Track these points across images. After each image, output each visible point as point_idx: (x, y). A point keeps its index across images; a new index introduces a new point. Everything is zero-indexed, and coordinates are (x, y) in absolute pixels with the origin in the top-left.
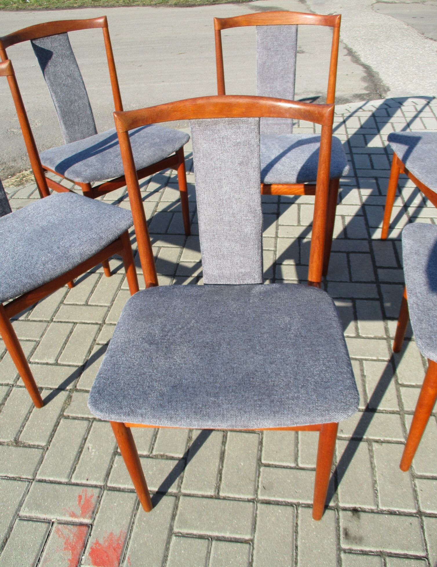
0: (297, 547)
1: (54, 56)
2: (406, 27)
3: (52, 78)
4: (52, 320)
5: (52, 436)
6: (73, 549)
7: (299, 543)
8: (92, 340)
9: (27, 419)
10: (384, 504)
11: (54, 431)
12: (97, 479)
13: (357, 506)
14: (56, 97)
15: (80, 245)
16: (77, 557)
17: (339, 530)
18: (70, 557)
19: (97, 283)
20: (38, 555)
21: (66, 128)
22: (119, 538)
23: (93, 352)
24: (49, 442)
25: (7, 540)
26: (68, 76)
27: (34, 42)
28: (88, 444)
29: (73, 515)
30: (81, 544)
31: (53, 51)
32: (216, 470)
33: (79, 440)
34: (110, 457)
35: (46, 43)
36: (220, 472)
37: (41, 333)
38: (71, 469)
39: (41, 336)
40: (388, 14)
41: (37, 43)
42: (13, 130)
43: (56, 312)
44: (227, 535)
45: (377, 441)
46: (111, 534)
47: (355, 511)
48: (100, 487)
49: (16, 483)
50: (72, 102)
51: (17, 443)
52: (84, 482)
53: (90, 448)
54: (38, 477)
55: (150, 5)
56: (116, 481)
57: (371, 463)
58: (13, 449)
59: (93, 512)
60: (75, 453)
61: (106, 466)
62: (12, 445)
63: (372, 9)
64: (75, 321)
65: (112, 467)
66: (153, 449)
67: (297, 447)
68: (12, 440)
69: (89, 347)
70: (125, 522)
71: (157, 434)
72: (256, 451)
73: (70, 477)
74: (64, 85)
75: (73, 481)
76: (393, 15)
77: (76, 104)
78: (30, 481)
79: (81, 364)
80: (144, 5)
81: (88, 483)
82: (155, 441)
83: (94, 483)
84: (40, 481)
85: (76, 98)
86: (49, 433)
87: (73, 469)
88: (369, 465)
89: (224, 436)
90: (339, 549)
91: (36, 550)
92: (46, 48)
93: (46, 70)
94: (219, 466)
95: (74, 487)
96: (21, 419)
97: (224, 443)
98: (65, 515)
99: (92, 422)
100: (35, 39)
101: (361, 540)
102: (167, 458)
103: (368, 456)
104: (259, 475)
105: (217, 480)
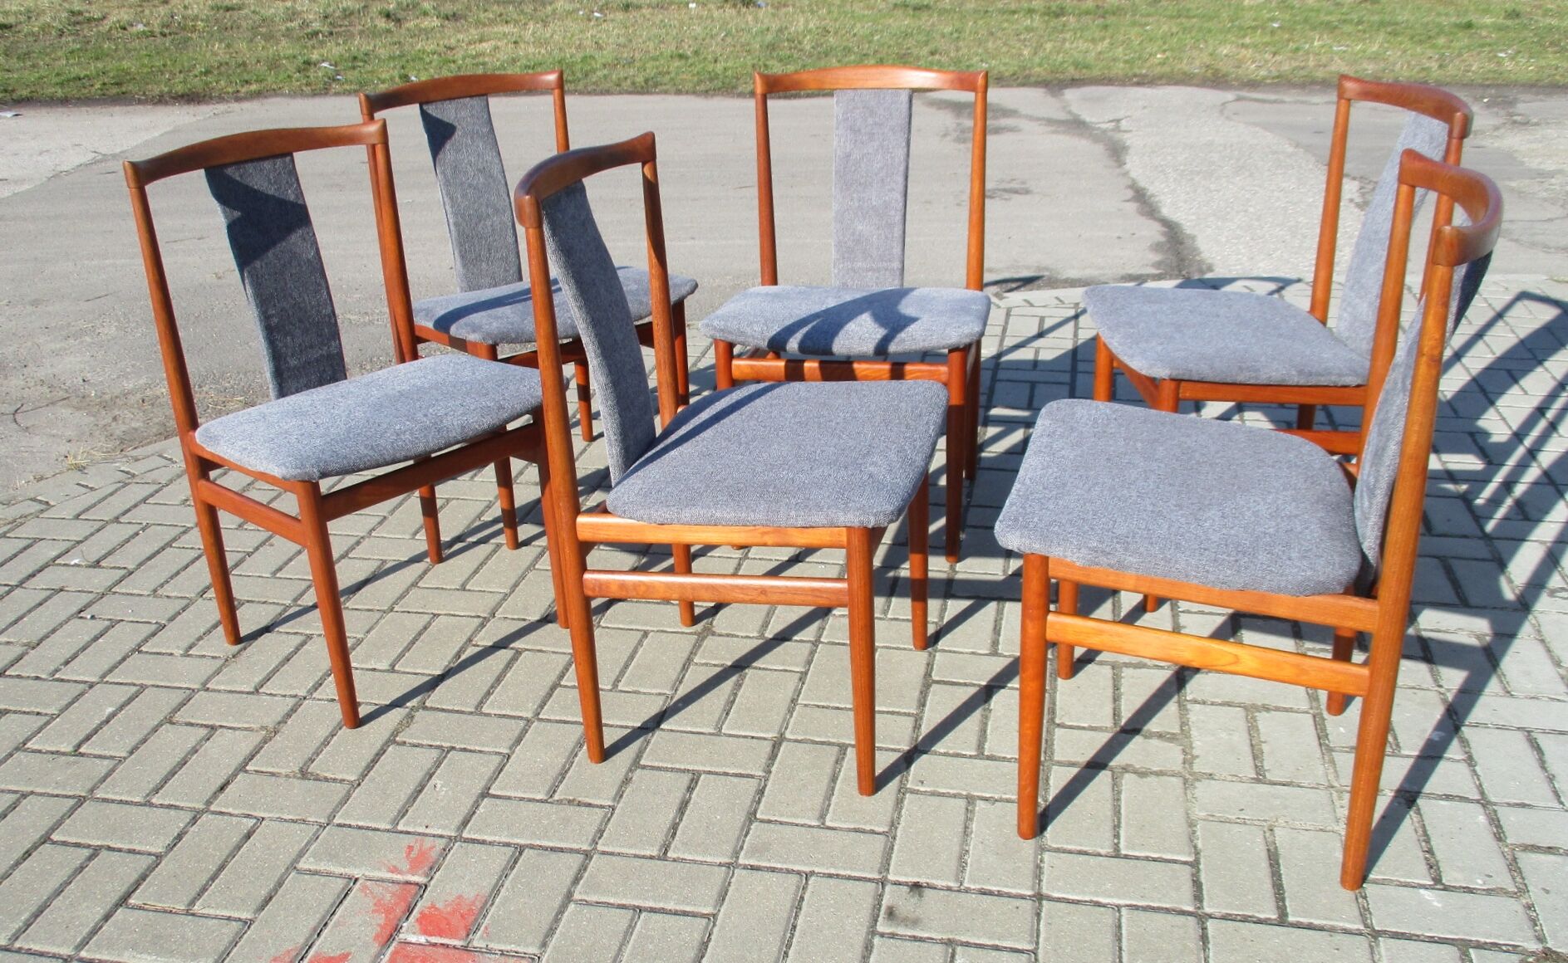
0: (794, 927)
1: (458, 133)
2: (1290, 149)
3: (448, 172)
4: (392, 609)
5: (369, 767)
6: (389, 911)
7: (800, 921)
8: (465, 639)
9: (326, 743)
10: (972, 881)
11: (375, 761)
12: (444, 827)
13: (922, 880)
14: (452, 207)
15: (464, 414)
16: (395, 922)
17: (879, 910)
18: (382, 922)
19: (488, 558)
20: (324, 917)
21: (464, 266)
22: (473, 903)
23: (463, 657)
24: (364, 776)
25: (271, 898)
26: (479, 170)
27: (425, 107)
28: (434, 780)
29: (394, 870)
30: (403, 906)
31: (456, 124)
32: (668, 824)
33: (420, 775)
34: (474, 799)
35: (445, 111)
36: (674, 827)
37: (368, 627)
38: (399, 812)
39: (368, 632)
40: (1255, 124)
41: (431, 110)
42: (348, 316)
43: (402, 597)
44: (671, 906)
45: (986, 799)
46: (460, 897)
47: (916, 887)
48: (450, 838)
49: (296, 826)
50: (480, 218)
51: (304, 774)
52: (421, 830)
53: (439, 786)
54: (337, 821)
55: (694, 93)
56: (479, 831)
57: (966, 827)
58: (296, 782)
59: (431, 869)
60: (409, 792)
61: (464, 810)
62: (295, 777)
63: (1221, 112)
64: (436, 612)
65: (474, 813)
66: (555, 791)
67: (830, 800)
68: (296, 769)
69: (457, 649)
70: (487, 884)
71: (566, 772)
72: (748, 802)
73: (396, 822)
74: (470, 186)
75: (400, 827)
76: (1266, 127)
77: (489, 223)
78: (322, 827)
79: (439, 672)
80: (679, 92)
81: (428, 831)
82: (561, 782)
83: (440, 832)
84: (339, 825)
85: (490, 211)
86: (364, 764)
87: (403, 813)
88: (960, 829)
89: (692, 780)
90: (873, 932)
91: (322, 911)
92: (446, 120)
93: (441, 156)
94: (675, 818)
95: (401, 836)
96: (316, 744)
97: (690, 789)
98: (380, 869)
99: (448, 752)
100: (428, 103)
101: (915, 922)
102: (580, 804)
103: (963, 818)
104: (747, 833)
105: (666, 836)
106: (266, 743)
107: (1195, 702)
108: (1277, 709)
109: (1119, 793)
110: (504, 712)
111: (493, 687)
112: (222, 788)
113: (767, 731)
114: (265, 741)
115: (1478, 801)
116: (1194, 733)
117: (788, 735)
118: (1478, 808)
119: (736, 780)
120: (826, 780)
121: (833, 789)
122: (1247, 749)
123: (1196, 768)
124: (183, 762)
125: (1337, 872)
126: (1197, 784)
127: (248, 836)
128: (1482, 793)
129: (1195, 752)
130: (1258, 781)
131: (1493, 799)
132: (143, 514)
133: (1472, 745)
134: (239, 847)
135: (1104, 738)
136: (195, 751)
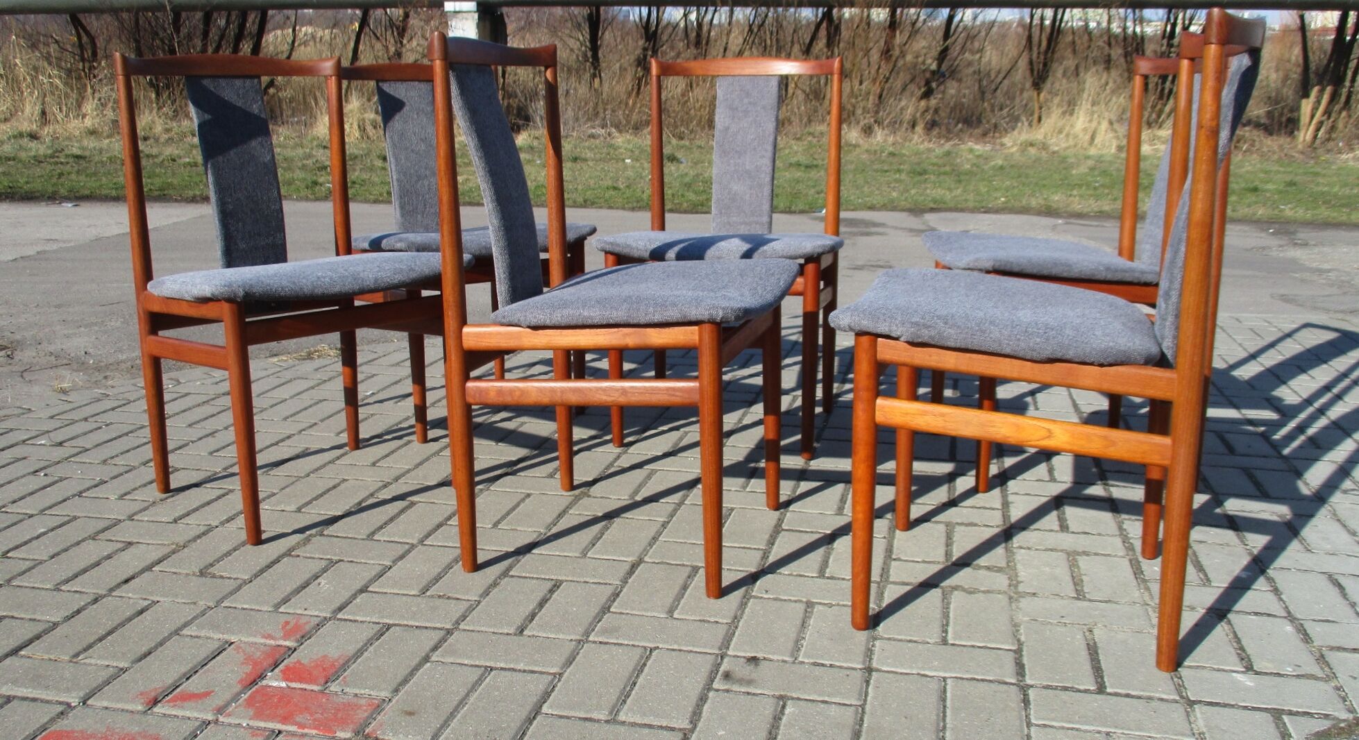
0: (635, 684)
1: (406, 109)
3: (396, 138)
4: (308, 476)
5: (262, 571)
6: (255, 664)
7: (641, 680)
8: (367, 494)
9: (229, 553)
10: (806, 655)
11: (269, 567)
12: (321, 610)
13: (760, 655)
14: (396, 166)
16: (260, 671)
17: (717, 674)
18: (248, 671)
20: (196, 666)
21: (402, 215)
22: (337, 660)
23: (364, 505)
24: (257, 575)
25: (150, 653)
26: (421, 139)
27: (380, 84)
28: (320, 580)
29: (269, 637)
30: (270, 661)
31: (405, 101)
32: (528, 613)
33: (308, 576)
34: (353, 593)
35: (397, 90)
36: (533, 615)
37: (284, 486)
38: (283, 599)
39: (280, 490)
41: (386, 87)
43: (319, 468)
44: (521, 666)
45: (824, 604)
46: (325, 656)
47: (754, 660)
48: (325, 617)
49: (186, 606)
50: (419, 178)
51: (203, 573)
52: (300, 612)
53: (323, 583)
54: (224, 604)
56: (353, 613)
57: (804, 622)
58: (194, 578)
59: (303, 637)
60: (295, 587)
61: (342, 600)
62: (194, 575)
64: (346, 478)
65: (350, 602)
66: (427, 590)
67: (679, 602)
68: (197, 571)
69: (358, 500)
70: (351, 649)
71: (440, 578)
72: (604, 600)
73: (277, 606)
74: (412, 151)
75: (281, 610)
77: (426, 183)
78: (210, 608)
79: (340, 514)
81: (306, 613)
82: (434, 584)
83: (316, 613)
84: (226, 607)
85: (428, 173)
86: (258, 569)
87: (286, 600)
88: (799, 622)
89: (554, 585)
90: (708, 687)
91: (195, 662)
92: (397, 96)
93: (390, 124)
94: (535, 609)
95: (281, 615)
96: (218, 554)
97: (552, 591)
98: (255, 636)
99: (336, 563)
100: (384, 81)
101: (750, 682)
102: (449, 598)
103: (801, 615)
104: (600, 621)
105: (524, 621)
106: (174, 553)
107: (1021, 548)
108: (1096, 554)
109: (949, 603)
110: (392, 539)
111: (386, 524)
112: (127, 581)
113: (629, 556)
114: (174, 552)
115: (1285, 617)
116: (1019, 567)
117: (646, 559)
118: (1285, 621)
119: (594, 586)
120: (677, 589)
121: (684, 594)
122: (1068, 578)
123: (1021, 588)
124: (97, 564)
125: (1152, 660)
126: (1021, 599)
127: (141, 612)
128: (1289, 613)
129: (1019, 579)
130: (1078, 599)
131: (1299, 616)
132: (108, 417)
133: (1277, 581)
134: (130, 619)
135: (935, 568)
136: (109, 557)
